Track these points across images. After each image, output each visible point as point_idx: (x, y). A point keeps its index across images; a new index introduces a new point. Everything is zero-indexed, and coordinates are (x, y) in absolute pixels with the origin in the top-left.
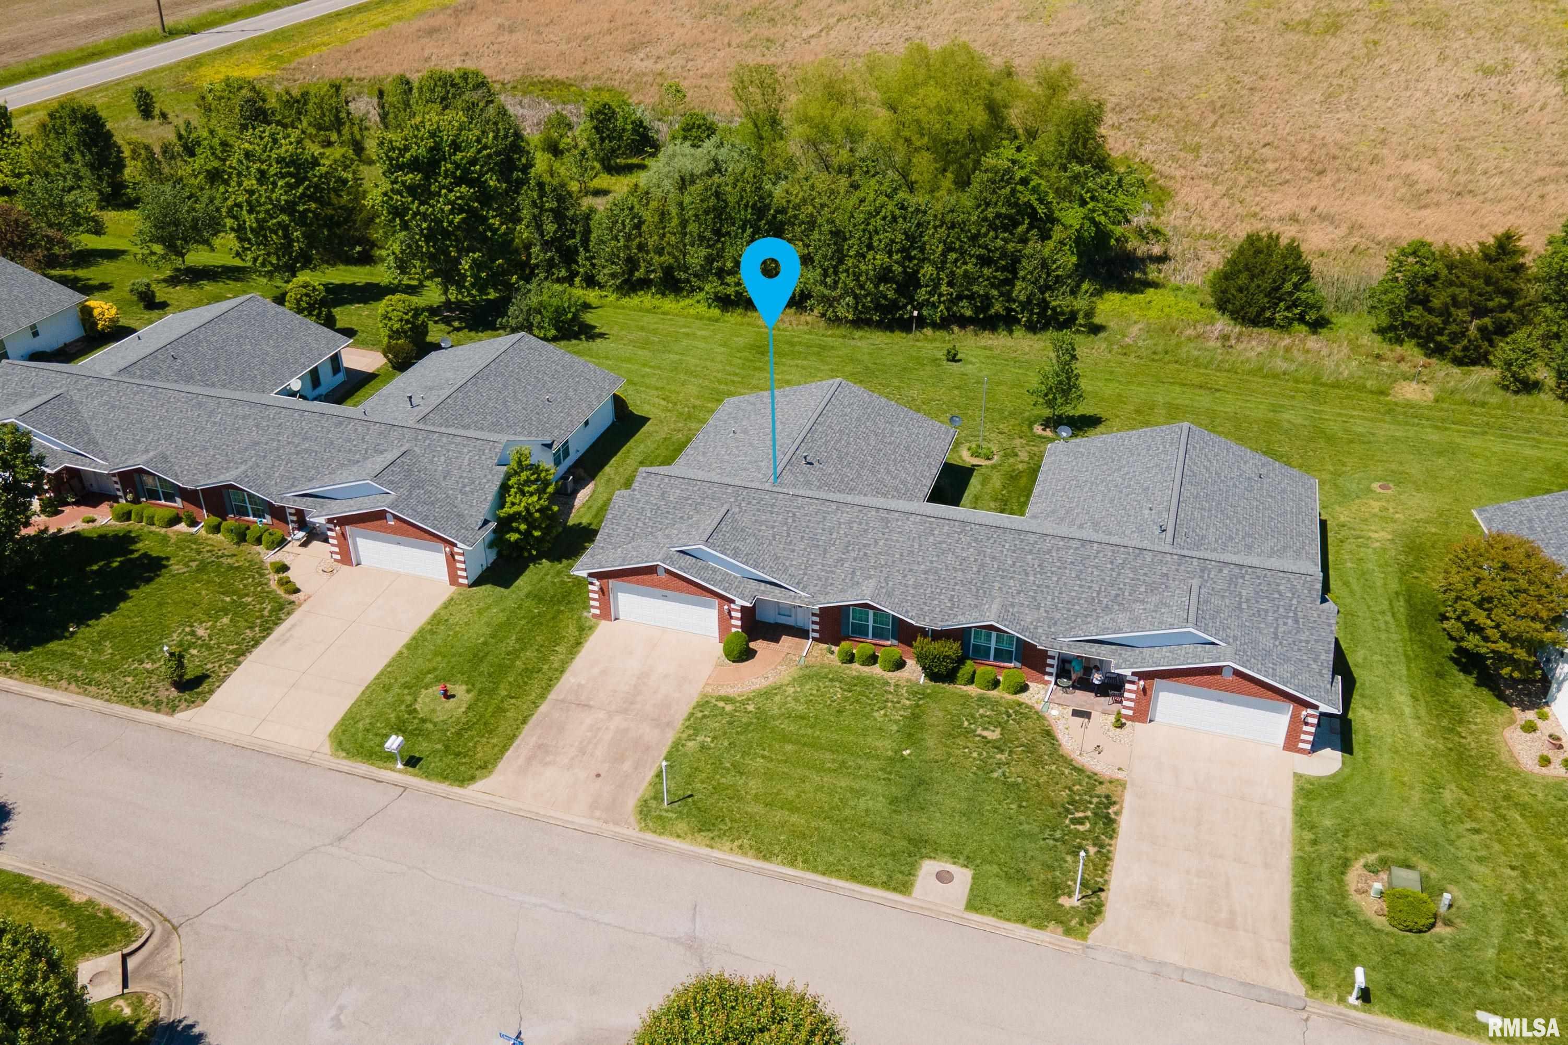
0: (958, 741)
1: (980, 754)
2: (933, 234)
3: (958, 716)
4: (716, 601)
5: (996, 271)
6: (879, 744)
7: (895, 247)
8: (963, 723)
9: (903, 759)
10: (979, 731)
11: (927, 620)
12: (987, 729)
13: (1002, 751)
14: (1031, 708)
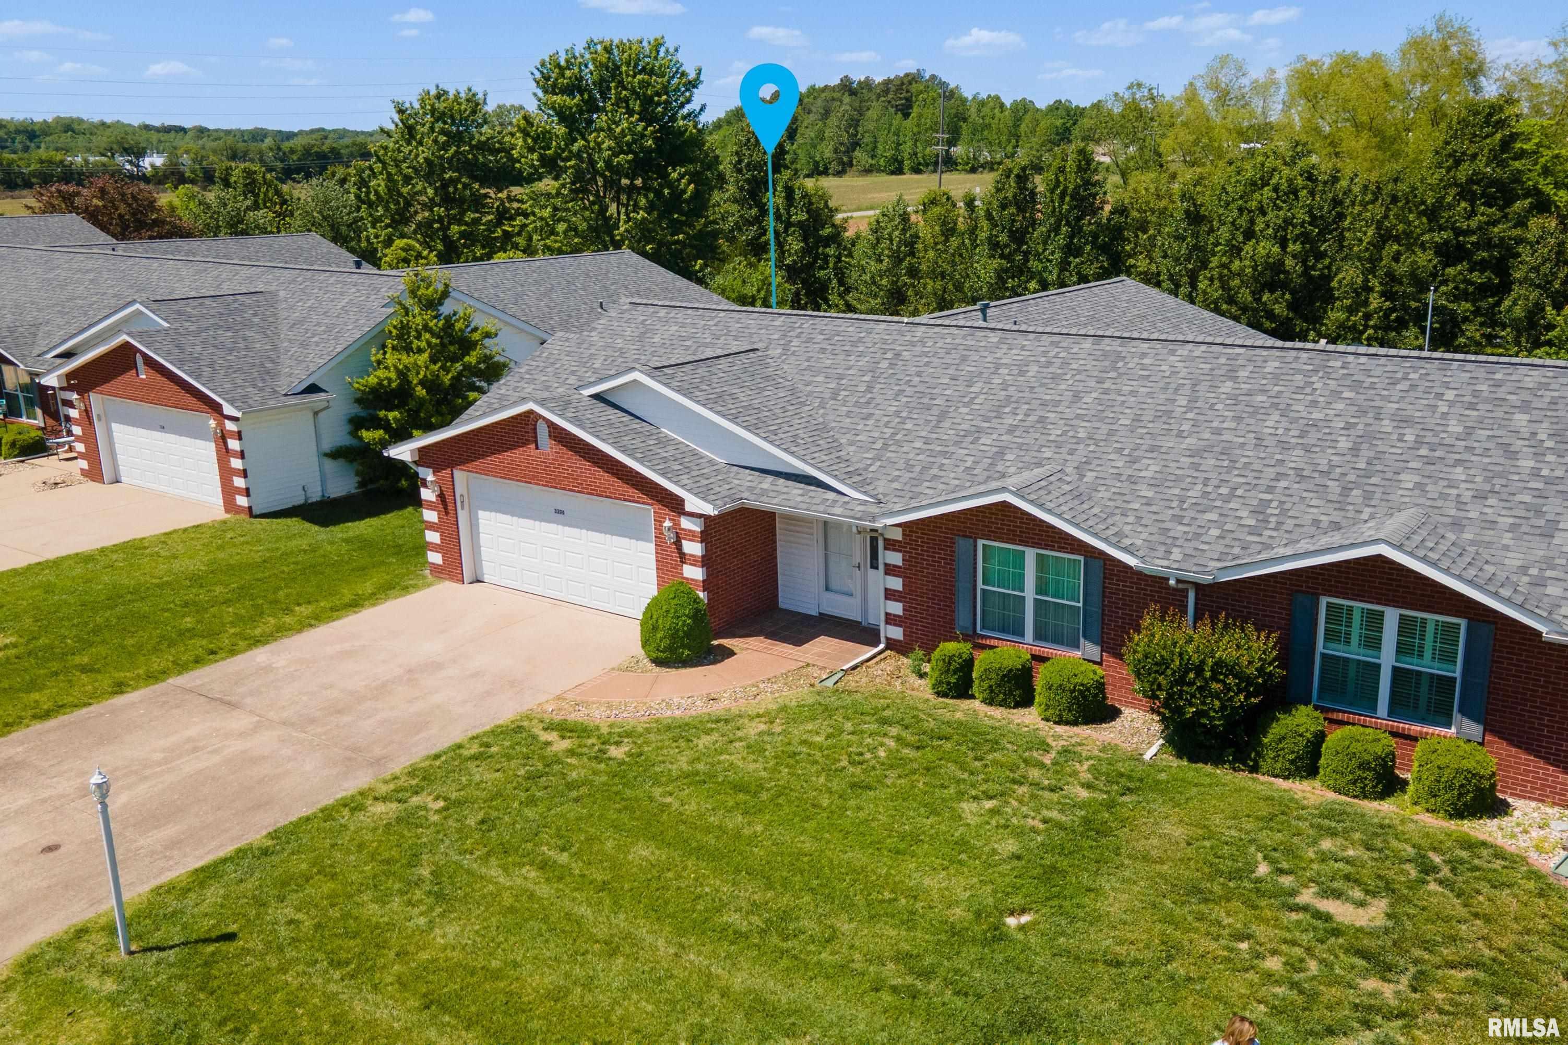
0: (1219, 912)
1: (1294, 966)
2: (1360, 214)
3: (1240, 846)
4: (648, 511)
5: (1471, 271)
6: (933, 882)
7: (1291, 233)
8: (1251, 867)
9: (998, 935)
10: (1307, 896)
11: (1176, 554)
12: (1337, 895)
13: (1385, 970)
14: (1513, 860)
